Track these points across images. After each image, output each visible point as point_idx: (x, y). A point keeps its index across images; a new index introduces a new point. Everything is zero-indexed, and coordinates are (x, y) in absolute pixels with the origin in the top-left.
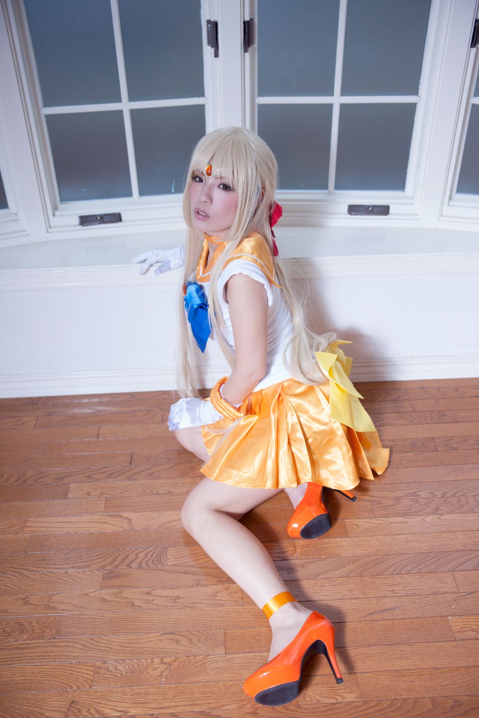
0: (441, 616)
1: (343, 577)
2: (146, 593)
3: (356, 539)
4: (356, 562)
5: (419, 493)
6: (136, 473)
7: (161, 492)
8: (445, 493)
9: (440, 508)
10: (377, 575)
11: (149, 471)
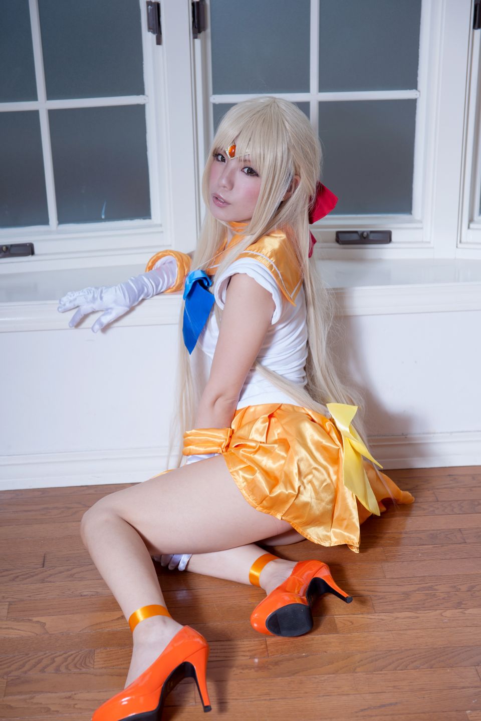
0: (457, 711)
1: (329, 674)
2: (66, 698)
3: (349, 635)
4: (347, 659)
5: (436, 587)
6: (51, 575)
7: (85, 593)
8: (473, 587)
9: (464, 602)
10: (374, 671)
11: (70, 573)
